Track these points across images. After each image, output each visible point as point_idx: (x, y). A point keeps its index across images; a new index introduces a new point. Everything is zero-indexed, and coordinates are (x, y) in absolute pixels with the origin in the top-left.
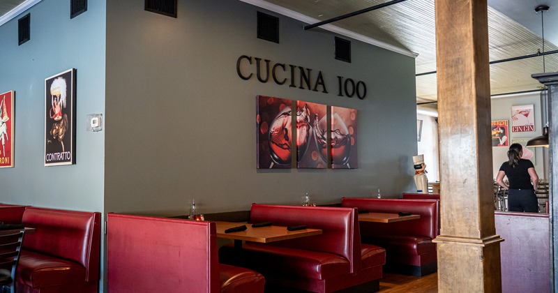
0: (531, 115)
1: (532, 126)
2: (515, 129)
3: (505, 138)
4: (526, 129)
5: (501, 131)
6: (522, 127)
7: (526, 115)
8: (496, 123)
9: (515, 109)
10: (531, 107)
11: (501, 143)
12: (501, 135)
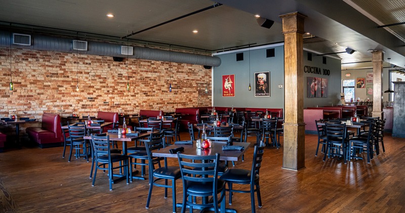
2: (368, 81)
3: (363, 85)
5: (362, 82)
9: (368, 74)
11: (362, 86)
12: (362, 84)
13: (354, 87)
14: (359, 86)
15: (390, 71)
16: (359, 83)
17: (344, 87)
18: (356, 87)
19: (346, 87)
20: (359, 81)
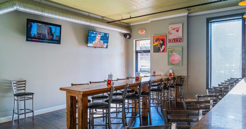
0: (181, 30)
1: (181, 39)
2: (170, 41)
3: (163, 47)
4: (177, 40)
5: (162, 42)
6: (174, 39)
7: (177, 31)
8: (159, 36)
9: (170, 27)
10: (181, 25)
11: (162, 50)
12: (161, 45)
13: (149, 51)
14: (157, 50)
15: (209, 20)
16: (156, 44)
17: (137, 52)
18: (152, 51)
19: (140, 52)
20: (156, 41)
